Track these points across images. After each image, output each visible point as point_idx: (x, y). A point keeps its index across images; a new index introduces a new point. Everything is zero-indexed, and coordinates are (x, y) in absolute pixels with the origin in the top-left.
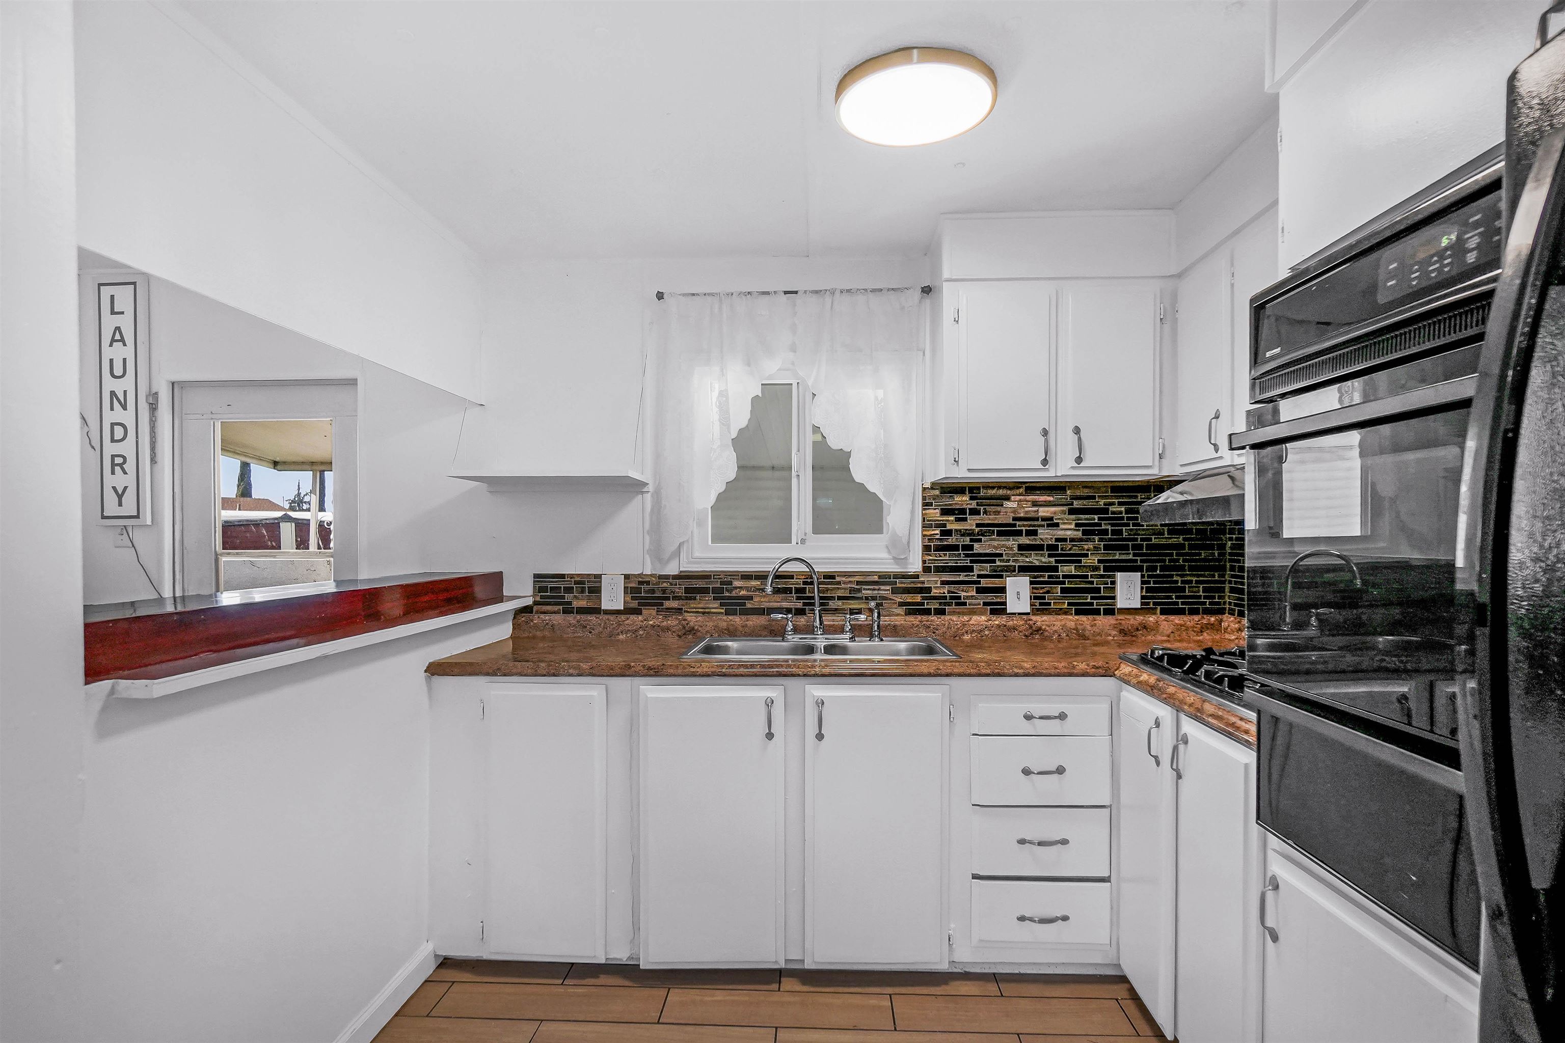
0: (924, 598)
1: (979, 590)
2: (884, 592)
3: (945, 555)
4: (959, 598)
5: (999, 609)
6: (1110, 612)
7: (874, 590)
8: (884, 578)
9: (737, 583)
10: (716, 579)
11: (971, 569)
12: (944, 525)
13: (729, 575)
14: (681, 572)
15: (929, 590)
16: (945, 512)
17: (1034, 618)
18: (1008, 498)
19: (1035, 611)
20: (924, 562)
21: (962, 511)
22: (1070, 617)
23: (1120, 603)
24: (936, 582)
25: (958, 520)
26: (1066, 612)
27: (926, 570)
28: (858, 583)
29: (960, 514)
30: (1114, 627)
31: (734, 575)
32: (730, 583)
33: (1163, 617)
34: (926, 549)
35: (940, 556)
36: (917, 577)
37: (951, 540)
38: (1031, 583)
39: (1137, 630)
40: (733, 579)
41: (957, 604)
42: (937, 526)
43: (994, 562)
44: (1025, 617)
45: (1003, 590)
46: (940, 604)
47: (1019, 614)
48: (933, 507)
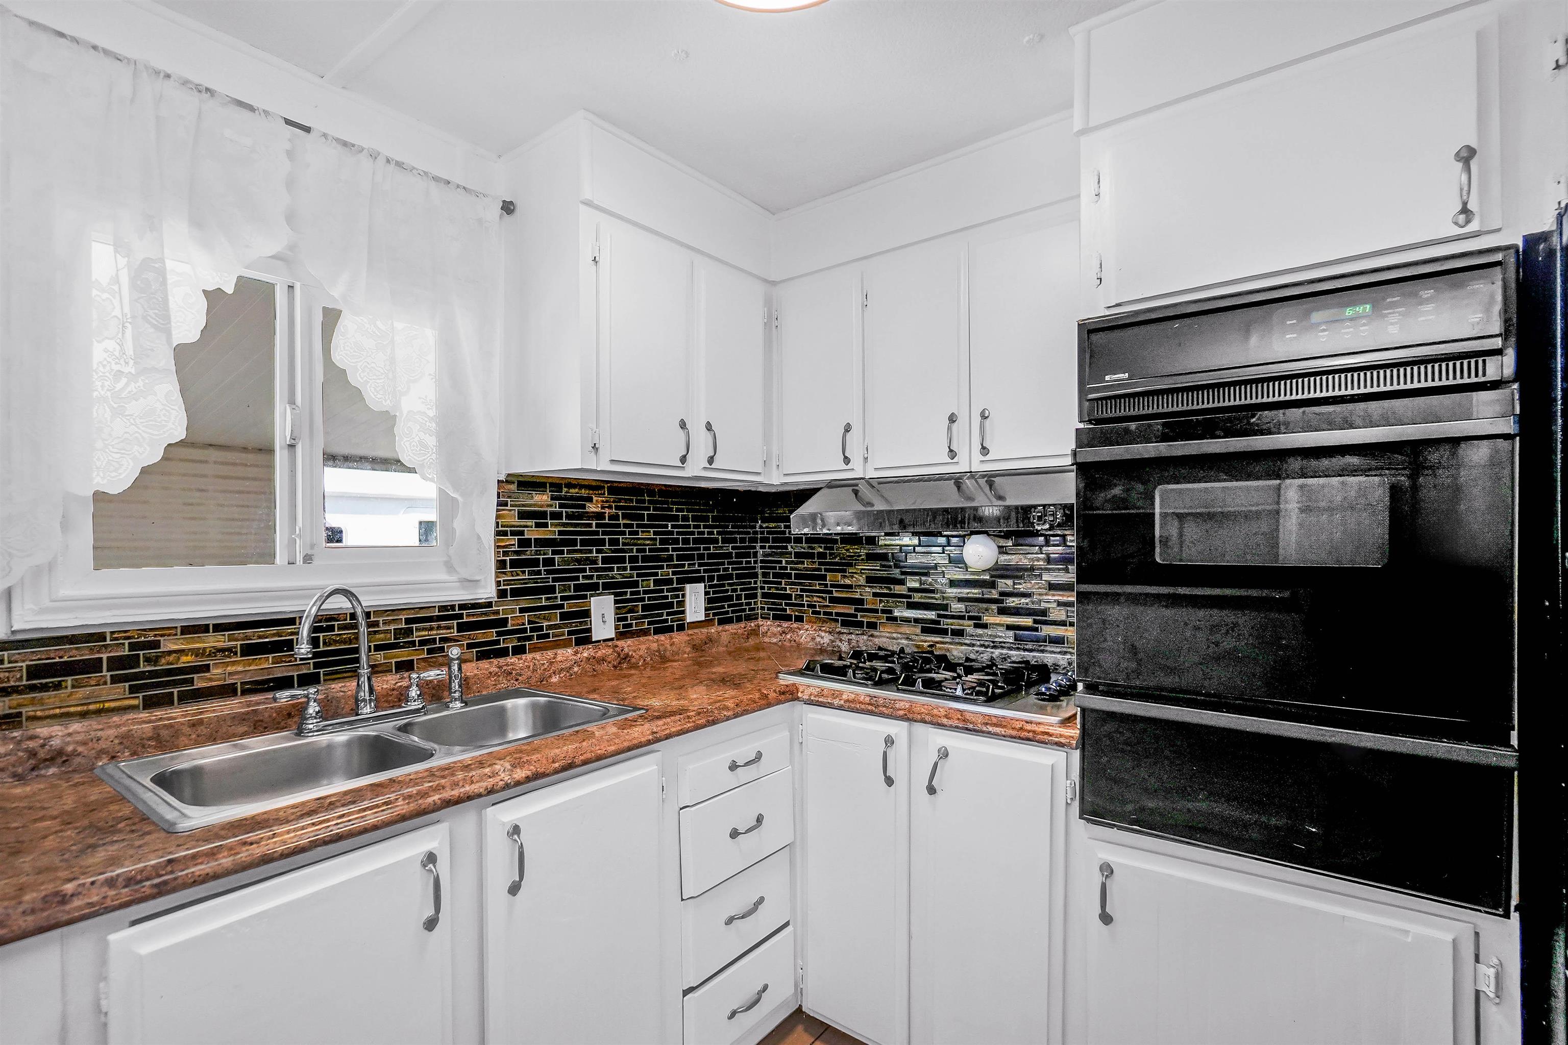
0: (499, 634)
1: (564, 616)
2: (444, 631)
3: (524, 572)
4: (541, 628)
5: (583, 638)
6: (681, 628)
7: (431, 629)
8: (447, 612)
9: (168, 645)
10: (116, 639)
11: (552, 590)
12: (522, 533)
13: (151, 630)
14: (13, 632)
15: (504, 622)
16: (523, 515)
17: (620, 643)
18: (590, 500)
19: (621, 635)
20: (498, 583)
21: (543, 515)
22: (651, 638)
23: (690, 617)
24: (513, 611)
25: (537, 525)
26: (645, 633)
27: (502, 594)
28: (408, 621)
29: (538, 516)
30: (688, 642)
31: (166, 630)
32: (156, 645)
33: (720, 628)
34: (501, 564)
35: (518, 575)
36: (489, 605)
37: (530, 553)
38: (616, 602)
39: (706, 643)
40: (162, 636)
41: (539, 637)
42: (513, 533)
43: (577, 578)
44: (610, 643)
45: (586, 614)
46: (519, 639)
47: (605, 641)
48: (509, 508)
